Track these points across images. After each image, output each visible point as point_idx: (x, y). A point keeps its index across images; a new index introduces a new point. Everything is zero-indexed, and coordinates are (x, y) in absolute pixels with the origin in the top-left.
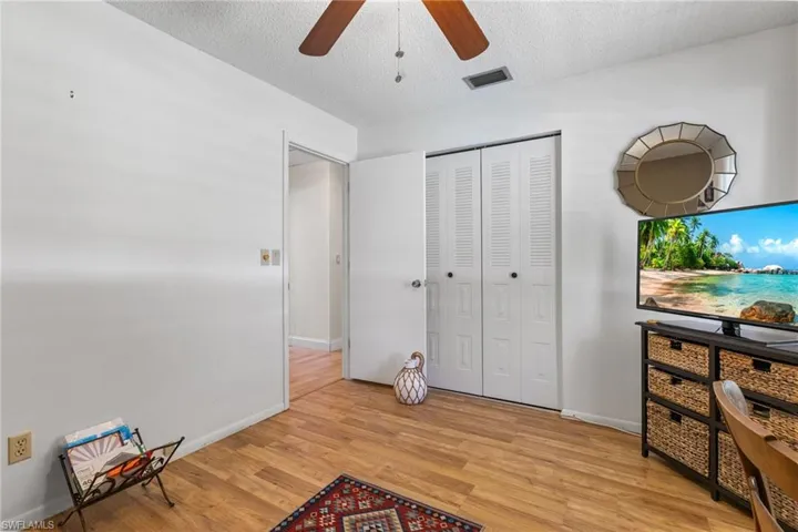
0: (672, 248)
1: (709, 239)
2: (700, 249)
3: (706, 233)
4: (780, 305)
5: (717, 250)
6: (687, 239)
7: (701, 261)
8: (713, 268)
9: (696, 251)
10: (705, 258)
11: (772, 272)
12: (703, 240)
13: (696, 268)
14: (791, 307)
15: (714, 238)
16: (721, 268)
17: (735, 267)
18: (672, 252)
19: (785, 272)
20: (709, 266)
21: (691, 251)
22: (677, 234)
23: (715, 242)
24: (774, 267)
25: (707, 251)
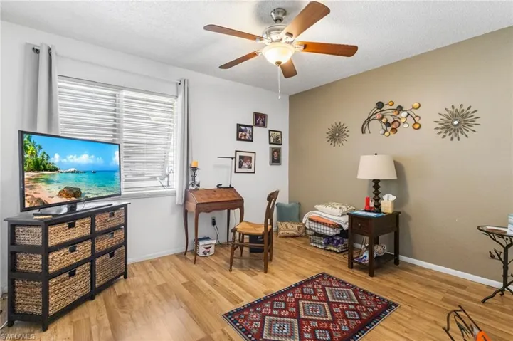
0: (29, 160)
1: (45, 156)
2: (42, 161)
3: (44, 153)
4: (75, 188)
5: (49, 161)
6: (36, 156)
7: (42, 167)
8: (47, 170)
9: (40, 162)
10: (44, 166)
11: (72, 172)
12: (43, 157)
13: (40, 170)
14: (80, 189)
15: (48, 155)
16: (51, 170)
17: (56, 169)
18: (30, 163)
19: (78, 172)
20: (45, 170)
21: (38, 162)
22: (32, 154)
23: (48, 157)
24: (73, 170)
25: (44, 162)
